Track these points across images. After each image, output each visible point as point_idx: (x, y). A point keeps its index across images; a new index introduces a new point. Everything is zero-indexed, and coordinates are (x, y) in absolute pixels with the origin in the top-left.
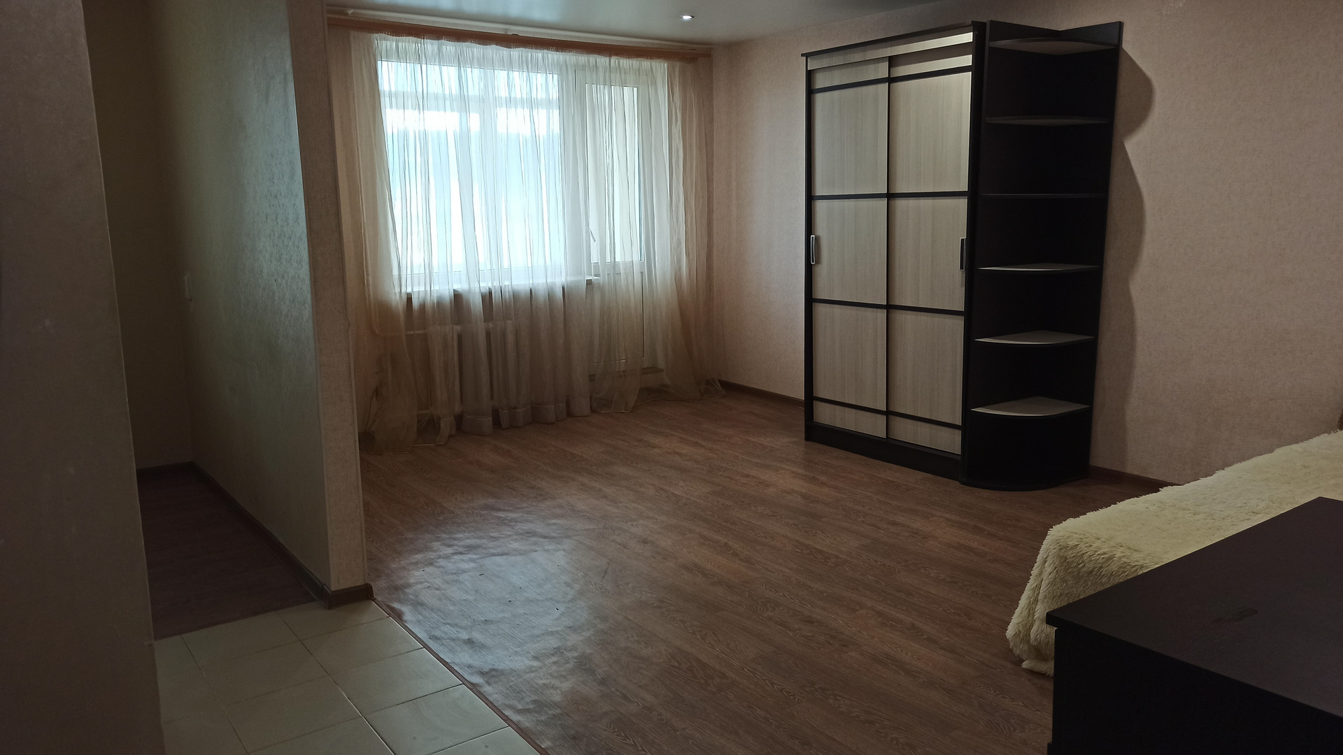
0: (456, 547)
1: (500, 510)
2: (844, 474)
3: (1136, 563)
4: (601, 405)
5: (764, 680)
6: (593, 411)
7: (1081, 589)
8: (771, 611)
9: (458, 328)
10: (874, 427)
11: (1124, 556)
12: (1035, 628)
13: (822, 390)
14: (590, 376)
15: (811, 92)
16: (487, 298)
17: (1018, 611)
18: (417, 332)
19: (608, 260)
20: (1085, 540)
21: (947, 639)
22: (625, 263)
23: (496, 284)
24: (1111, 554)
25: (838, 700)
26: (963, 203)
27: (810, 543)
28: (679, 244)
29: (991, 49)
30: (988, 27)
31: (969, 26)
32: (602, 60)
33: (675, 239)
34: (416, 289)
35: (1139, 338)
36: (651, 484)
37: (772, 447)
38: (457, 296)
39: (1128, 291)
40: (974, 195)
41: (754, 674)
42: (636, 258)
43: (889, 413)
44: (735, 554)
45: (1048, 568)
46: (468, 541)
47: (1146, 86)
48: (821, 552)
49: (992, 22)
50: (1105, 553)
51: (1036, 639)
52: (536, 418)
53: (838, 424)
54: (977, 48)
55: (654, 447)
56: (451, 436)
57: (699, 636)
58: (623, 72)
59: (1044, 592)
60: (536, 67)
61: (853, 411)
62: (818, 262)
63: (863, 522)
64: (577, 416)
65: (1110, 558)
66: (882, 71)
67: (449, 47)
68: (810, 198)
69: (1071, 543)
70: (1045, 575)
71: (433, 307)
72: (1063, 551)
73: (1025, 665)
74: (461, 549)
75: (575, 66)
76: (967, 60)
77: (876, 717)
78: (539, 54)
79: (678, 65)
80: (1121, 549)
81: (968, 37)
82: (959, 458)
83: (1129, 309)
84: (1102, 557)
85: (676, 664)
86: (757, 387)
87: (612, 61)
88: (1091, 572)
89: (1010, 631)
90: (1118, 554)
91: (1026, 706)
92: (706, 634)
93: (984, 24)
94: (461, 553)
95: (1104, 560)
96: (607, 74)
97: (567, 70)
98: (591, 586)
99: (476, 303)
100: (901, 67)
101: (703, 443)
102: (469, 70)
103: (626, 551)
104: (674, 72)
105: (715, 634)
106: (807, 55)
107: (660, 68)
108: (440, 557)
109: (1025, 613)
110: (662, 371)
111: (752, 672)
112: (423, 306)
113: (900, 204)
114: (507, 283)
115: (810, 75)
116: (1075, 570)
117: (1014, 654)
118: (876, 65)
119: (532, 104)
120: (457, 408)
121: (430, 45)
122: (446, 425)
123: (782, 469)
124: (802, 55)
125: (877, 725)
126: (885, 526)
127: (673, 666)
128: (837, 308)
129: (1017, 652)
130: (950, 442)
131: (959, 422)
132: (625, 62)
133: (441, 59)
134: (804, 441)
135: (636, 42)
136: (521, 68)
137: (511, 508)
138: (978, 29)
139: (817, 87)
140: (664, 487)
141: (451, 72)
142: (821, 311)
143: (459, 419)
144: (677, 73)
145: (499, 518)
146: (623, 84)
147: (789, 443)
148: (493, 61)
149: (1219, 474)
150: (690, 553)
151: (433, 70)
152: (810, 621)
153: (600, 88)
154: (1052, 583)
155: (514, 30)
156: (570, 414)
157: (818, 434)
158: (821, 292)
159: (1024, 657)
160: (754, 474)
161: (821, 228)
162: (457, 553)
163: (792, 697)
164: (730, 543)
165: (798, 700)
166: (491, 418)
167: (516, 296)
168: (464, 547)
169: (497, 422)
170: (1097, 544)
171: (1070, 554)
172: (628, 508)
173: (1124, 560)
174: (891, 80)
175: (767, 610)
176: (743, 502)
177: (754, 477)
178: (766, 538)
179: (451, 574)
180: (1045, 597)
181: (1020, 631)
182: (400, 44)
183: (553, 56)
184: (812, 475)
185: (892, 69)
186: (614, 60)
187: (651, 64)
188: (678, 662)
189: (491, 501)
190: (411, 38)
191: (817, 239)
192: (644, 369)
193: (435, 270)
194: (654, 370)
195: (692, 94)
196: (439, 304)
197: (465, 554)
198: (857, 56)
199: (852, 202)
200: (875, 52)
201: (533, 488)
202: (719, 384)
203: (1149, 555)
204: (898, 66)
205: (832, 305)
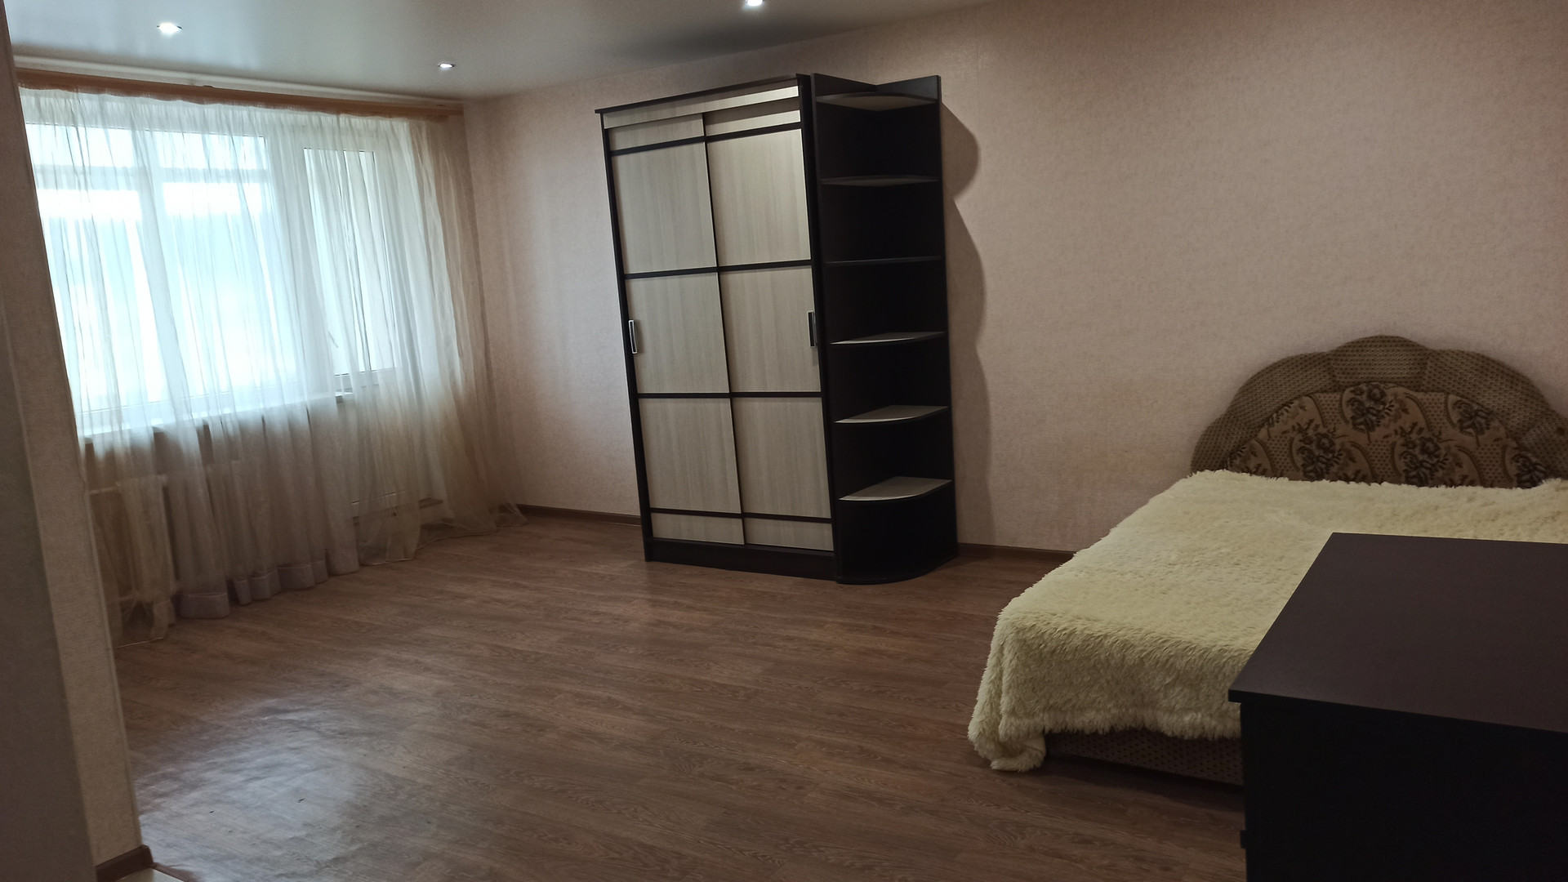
0: (245, 772)
1: (286, 711)
2: (707, 593)
3: (1100, 634)
4: (372, 555)
5: (729, 849)
6: (362, 564)
7: (1046, 671)
8: (700, 767)
9: (163, 478)
10: (729, 533)
11: (1085, 629)
12: (1003, 722)
13: (659, 500)
14: (354, 518)
15: (610, 155)
16: (204, 432)
17: (977, 708)
18: (104, 490)
19: (362, 369)
20: (1041, 618)
21: (904, 755)
22: (383, 371)
23: (214, 413)
24: (1071, 629)
25: (821, 851)
26: (807, 273)
27: (708, 678)
28: (448, 343)
29: (819, 104)
30: (813, 80)
31: (794, 79)
32: (328, 119)
33: (442, 337)
34: (97, 431)
35: (992, 404)
36: (481, 644)
37: (611, 575)
38: (159, 437)
39: (976, 356)
40: (817, 262)
41: (715, 844)
42: (398, 365)
43: (744, 516)
44: (626, 708)
45: (1008, 656)
46: (259, 760)
47: (970, 144)
48: (724, 686)
49: (816, 74)
50: (1065, 629)
51: (1006, 735)
52: (288, 584)
53: (685, 536)
54: (804, 103)
55: (463, 597)
56: (171, 626)
57: (628, 816)
58: (356, 134)
59: (1007, 682)
60: (241, 129)
61: (702, 518)
62: (641, 351)
63: (755, 643)
64: (343, 574)
65: (1072, 633)
66: (696, 129)
67: (115, 103)
68: (623, 277)
69: (1028, 624)
70: (1006, 663)
71: (126, 454)
72: (1020, 634)
73: (995, 765)
74: (255, 773)
75: (293, 126)
76: (795, 116)
77: (872, 860)
78: (243, 112)
79: (424, 124)
80: (1080, 622)
81: (793, 92)
82: (832, 555)
83: (979, 374)
84: (1064, 633)
85: (616, 855)
86: (565, 507)
87: (341, 119)
88: (1054, 652)
89: (973, 731)
90: (1080, 628)
91: (1015, 810)
92: (635, 811)
93: (808, 77)
94: (257, 778)
95: (1065, 636)
96: (337, 136)
97: (283, 130)
98: (461, 784)
99: (190, 442)
100: (717, 125)
101: (524, 583)
102: (147, 134)
103: (486, 731)
104: (421, 134)
105: (646, 809)
106: (602, 112)
107: (401, 127)
108: (228, 789)
109: (987, 709)
110: (441, 502)
111: (710, 843)
112: (111, 455)
113: (733, 278)
114: (227, 411)
115: (607, 134)
116: (1037, 652)
117: (980, 757)
118: (689, 122)
119: (239, 176)
120: (173, 587)
121: (87, 101)
122: (162, 612)
123: (635, 598)
124: (597, 111)
125: (877, 869)
126: (782, 644)
127: (613, 859)
128: (670, 403)
129: (983, 753)
130: (820, 538)
131: (827, 514)
132: (358, 122)
133: (106, 120)
134: (644, 563)
135: (371, 97)
136: (220, 130)
137: (302, 707)
138: (803, 82)
139: (618, 149)
140: (500, 644)
141: (121, 137)
142: (649, 407)
143: (177, 600)
144: (424, 135)
145: (291, 722)
146: (359, 149)
147: (629, 567)
148: (180, 122)
149: (1114, 532)
150: (569, 717)
151: (95, 135)
152: (748, 768)
153: (329, 154)
154: (1014, 671)
155: (203, 80)
156: (332, 573)
157: (661, 552)
158: (647, 386)
159: (990, 757)
160: (604, 611)
161: (640, 312)
162: (251, 779)
163: (770, 861)
164: (614, 696)
165: (779, 862)
166: (226, 594)
167: (243, 429)
168: (257, 768)
169: (234, 599)
170: (1055, 620)
171: (1030, 635)
172: (465, 678)
173: (1087, 632)
174: (708, 139)
175: (694, 766)
176: (607, 645)
177: (605, 614)
178: (653, 681)
179: (256, 808)
180: (1010, 687)
181: (984, 729)
182: (42, 100)
183: (260, 114)
184: (673, 600)
185: (706, 127)
186: (343, 119)
187: (391, 123)
188: (617, 852)
189: (271, 702)
190: (59, 92)
191: (637, 324)
192: (421, 501)
193: (123, 403)
194: (430, 502)
195: (447, 161)
196: (134, 452)
197: (263, 778)
198: (665, 113)
199: (675, 280)
200: (685, 108)
201: (322, 675)
202: (517, 510)
203: (1109, 623)
204: (713, 123)
205: (662, 399)
